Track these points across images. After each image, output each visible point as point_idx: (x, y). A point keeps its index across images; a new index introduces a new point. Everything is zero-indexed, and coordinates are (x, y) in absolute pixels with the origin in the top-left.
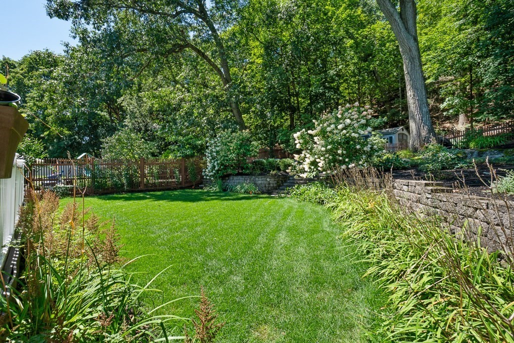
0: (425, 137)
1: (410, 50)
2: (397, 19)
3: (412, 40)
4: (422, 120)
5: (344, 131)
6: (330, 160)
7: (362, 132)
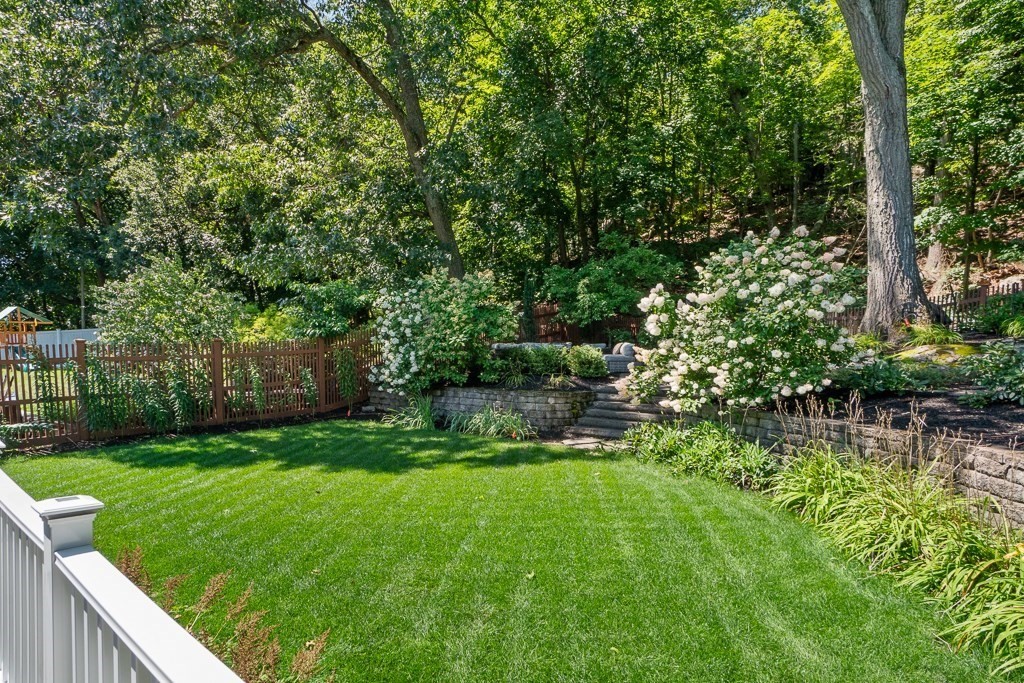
0: (905, 305)
1: (888, 94)
2: (866, 13)
3: (895, 72)
4: (901, 266)
5: (789, 303)
6: (745, 371)
7: (831, 308)
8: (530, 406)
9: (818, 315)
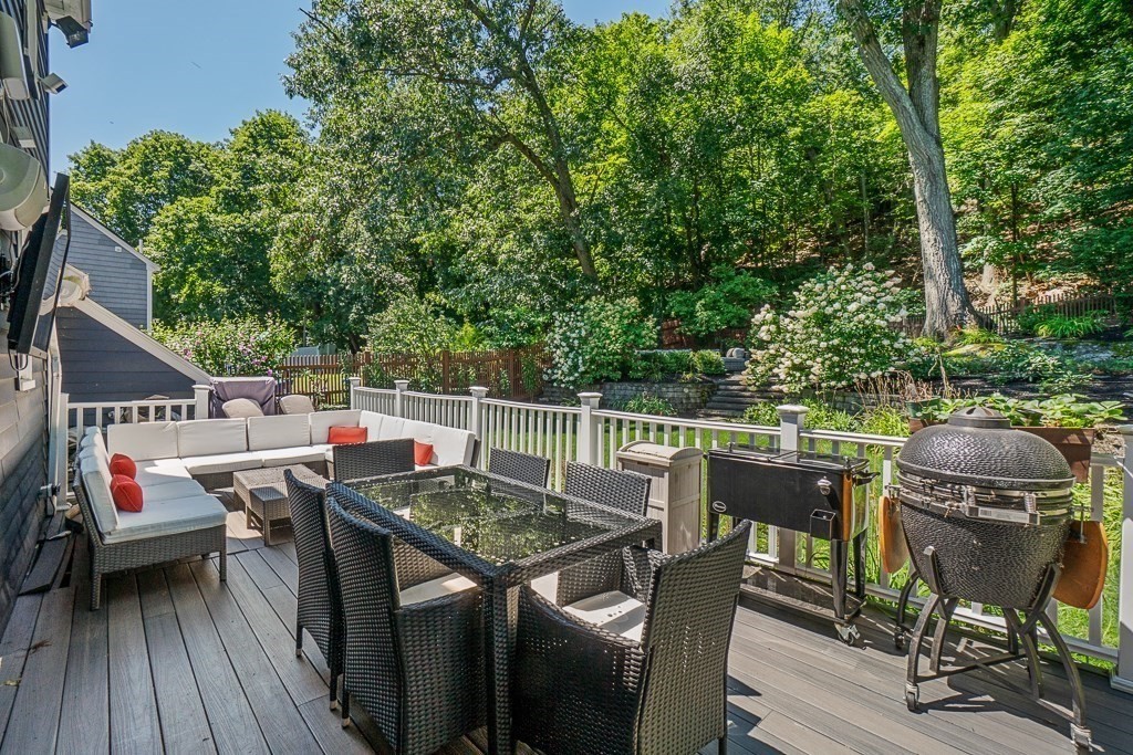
0: (956, 315)
1: (930, 160)
2: (908, 106)
3: (933, 145)
4: (951, 285)
5: (862, 316)
6: (833, 363)
7: (892, 319)
8: (670, 395)
9: (883, 324)
